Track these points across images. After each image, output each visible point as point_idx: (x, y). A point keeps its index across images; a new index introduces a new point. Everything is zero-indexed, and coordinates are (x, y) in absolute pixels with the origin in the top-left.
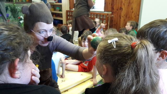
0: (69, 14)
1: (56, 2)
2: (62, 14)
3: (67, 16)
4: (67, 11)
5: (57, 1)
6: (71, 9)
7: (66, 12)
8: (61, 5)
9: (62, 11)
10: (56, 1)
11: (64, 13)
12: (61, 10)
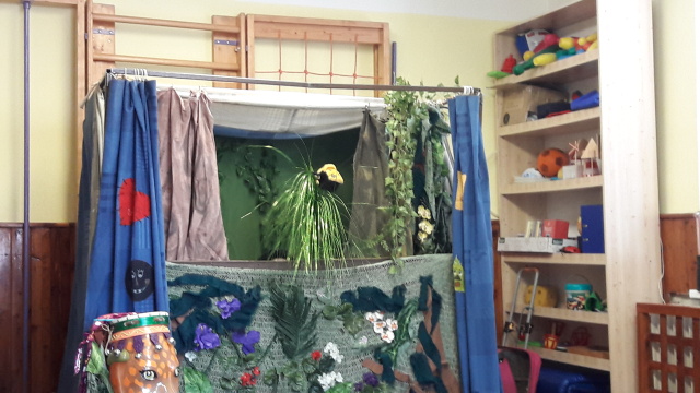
0: (655, 330)
1: (564, 251)
2: (604, 329)
3: (645, 341)
4: (644, 311)
5: (574, 244)
6: (673, 294)
7: (632, 314)
8: (600, 271)
9: (604, 308)
10: (566, 243)
11: (619, 320)
12: (596, 302)
